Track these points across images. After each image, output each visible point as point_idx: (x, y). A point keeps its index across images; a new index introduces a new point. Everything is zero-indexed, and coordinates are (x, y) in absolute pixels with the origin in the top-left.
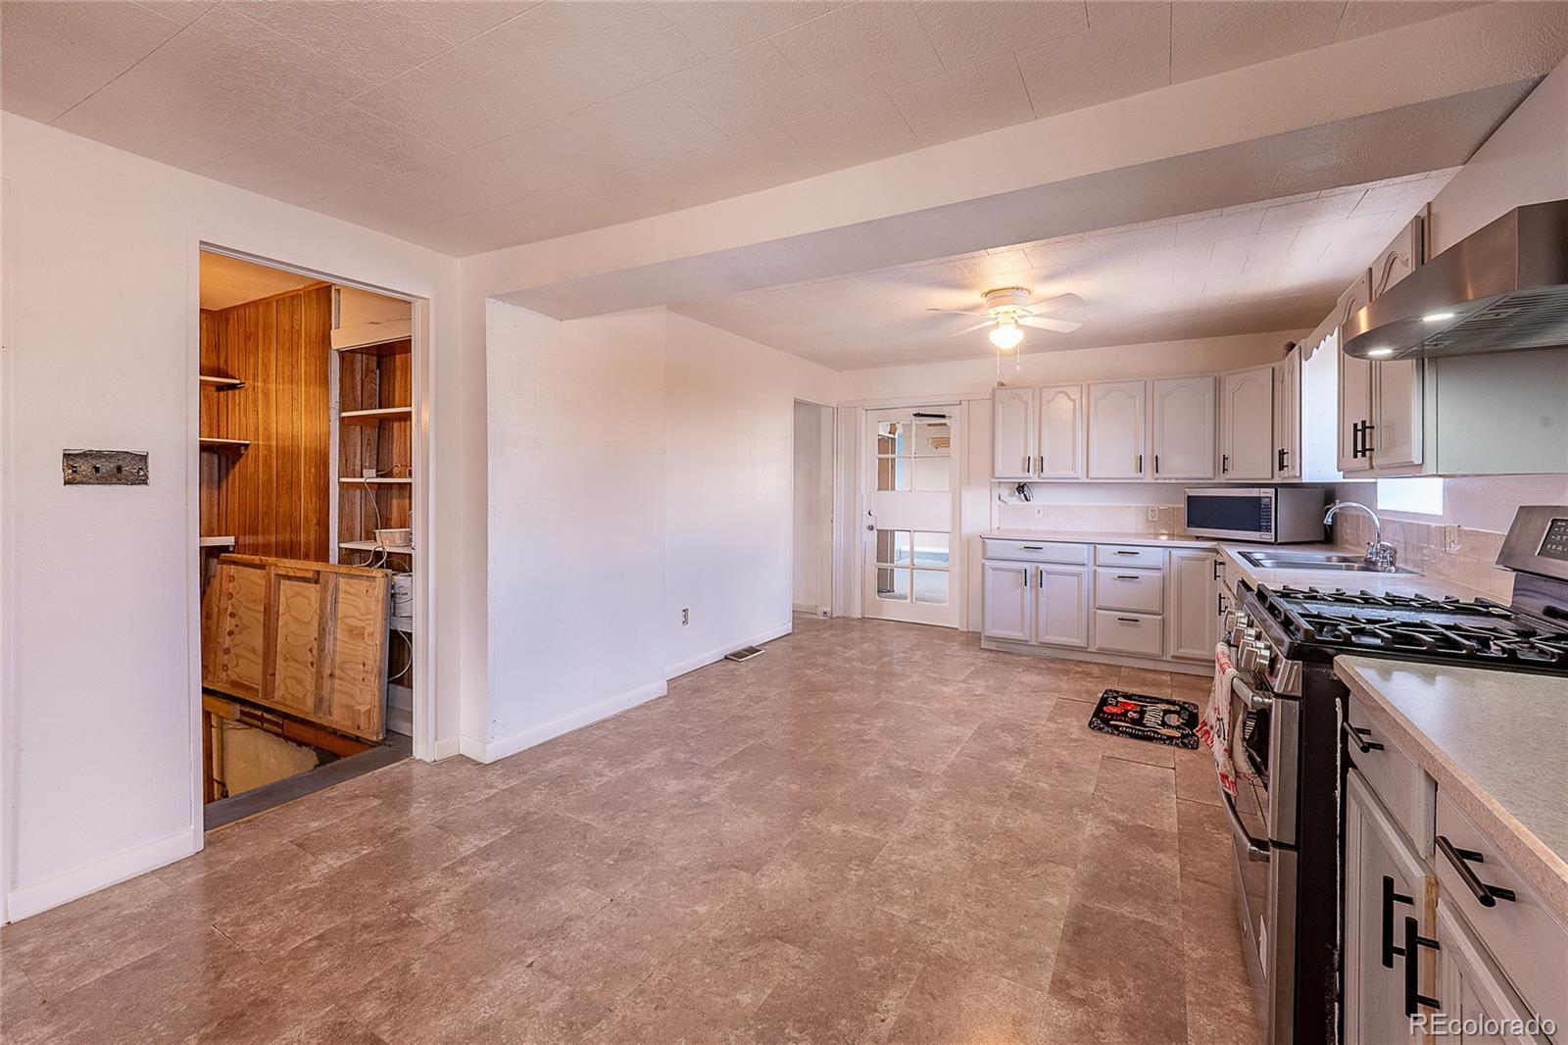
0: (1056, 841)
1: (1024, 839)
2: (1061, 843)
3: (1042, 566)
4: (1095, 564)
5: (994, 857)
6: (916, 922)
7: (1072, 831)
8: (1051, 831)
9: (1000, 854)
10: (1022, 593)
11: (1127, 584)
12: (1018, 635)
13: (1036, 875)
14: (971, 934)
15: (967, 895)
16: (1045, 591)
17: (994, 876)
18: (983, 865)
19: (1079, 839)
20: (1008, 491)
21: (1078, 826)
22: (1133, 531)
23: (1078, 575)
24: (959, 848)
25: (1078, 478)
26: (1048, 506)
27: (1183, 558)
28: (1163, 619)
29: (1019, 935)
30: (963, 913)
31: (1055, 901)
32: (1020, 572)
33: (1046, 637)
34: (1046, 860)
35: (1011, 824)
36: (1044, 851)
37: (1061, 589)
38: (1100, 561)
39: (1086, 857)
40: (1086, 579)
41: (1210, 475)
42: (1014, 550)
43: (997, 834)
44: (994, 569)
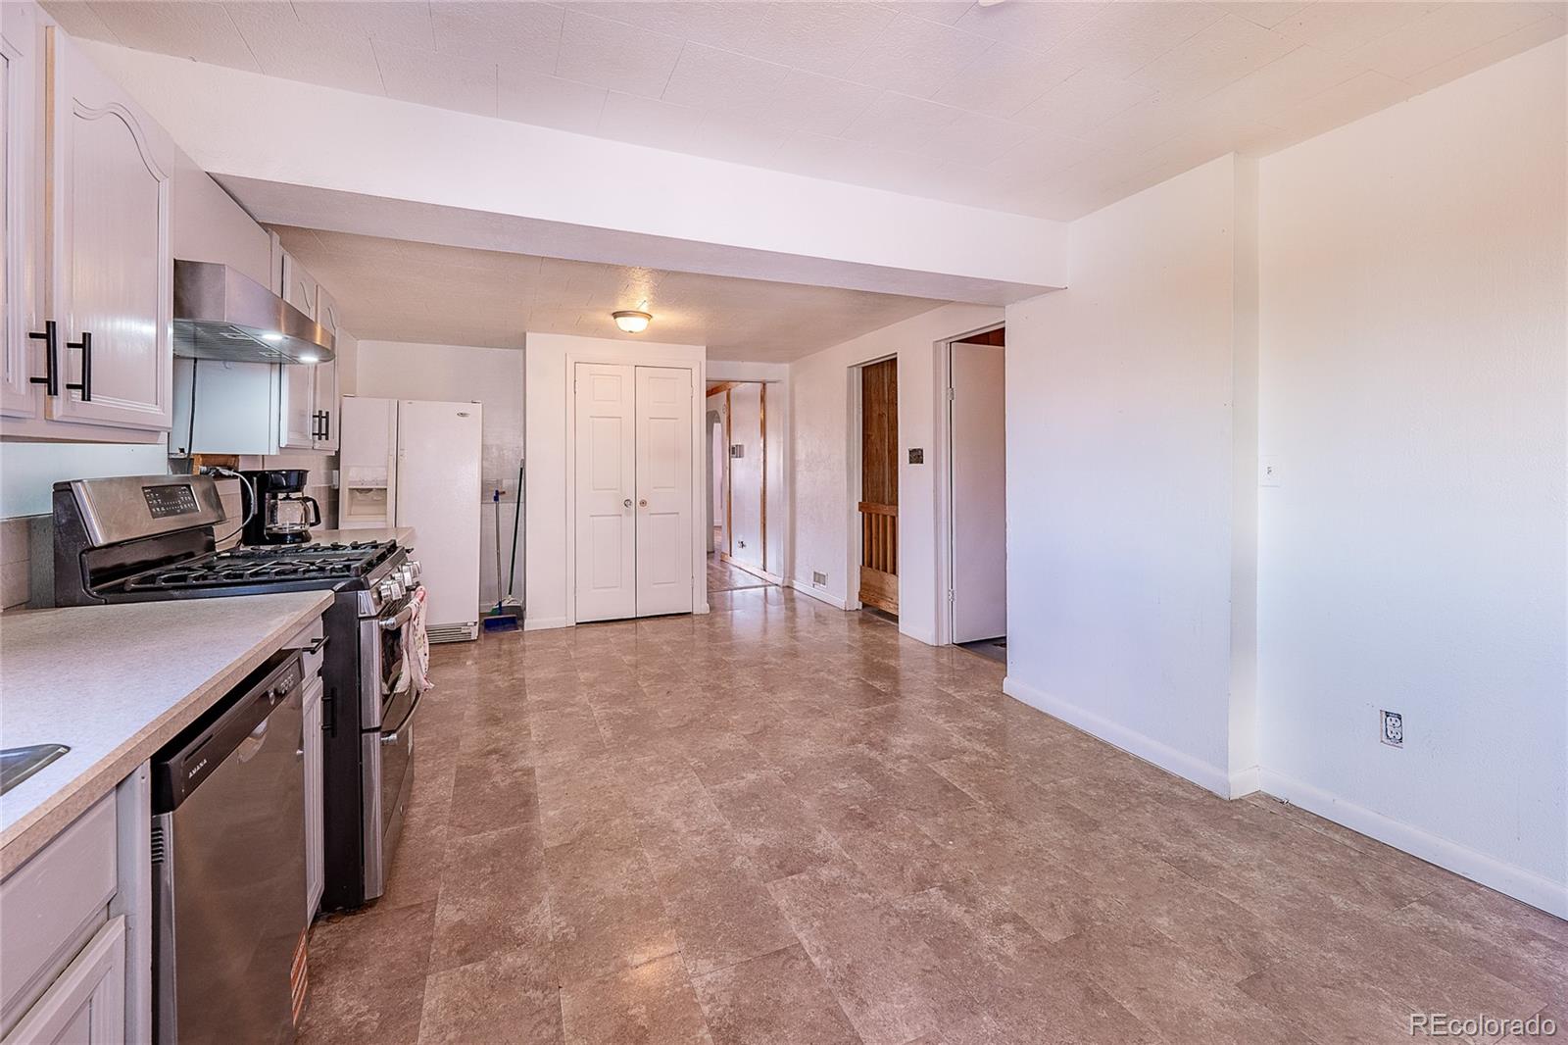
0: (575, 869)
1: (606, 853)
2: (568, 871)
5: (618, 821)
6: (629, 760)
7: (564, 895)
8: (586, 881)
9: (616, 826)
13: (575, 825)
14: (593, 770)
15: (613, 786)
17: (607, 807)
18: (621, 811)
19: (552, 887)
21: (561, 907)
24: (651, 812)
29: (565, 783)
30: (607, 776)
31: (551, 813)
34: (574, 843)
35: (629, 862)
36: (581, 851)
39: (538, 869)
43: (633, 844)
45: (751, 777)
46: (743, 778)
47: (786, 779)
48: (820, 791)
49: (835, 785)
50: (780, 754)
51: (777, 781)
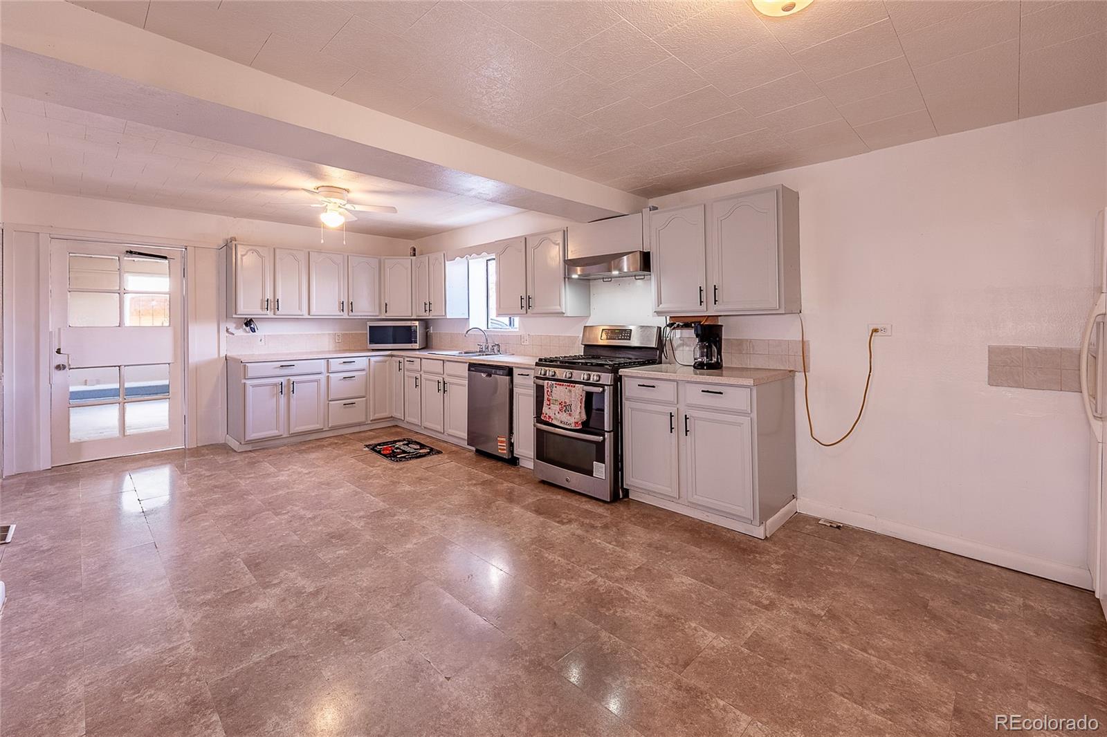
3: (292, 379)
4: (328, 372)
10: (277, 401)
11: (348, 382)
12: (274, 432)
16: (295, 397)
20: (234, 325)
22: (327, 350)
23: (317, 381)
25: (302, 315)
26: (269, 335)
27: (376, 362)
28: (366, 400)
32: (275, 385)
33: (297, 428)
37: (306, 392)
38: (332, 369)
40: (323, 382)
41: (377, 314)
42: (270, 369)
44: (254, 386)
45: (409, 546)
46: (415, 544)
47: (383, 549)
48: (358, 545)
49: (346, 552)
50: (390, 567)
51: (389, 546)
